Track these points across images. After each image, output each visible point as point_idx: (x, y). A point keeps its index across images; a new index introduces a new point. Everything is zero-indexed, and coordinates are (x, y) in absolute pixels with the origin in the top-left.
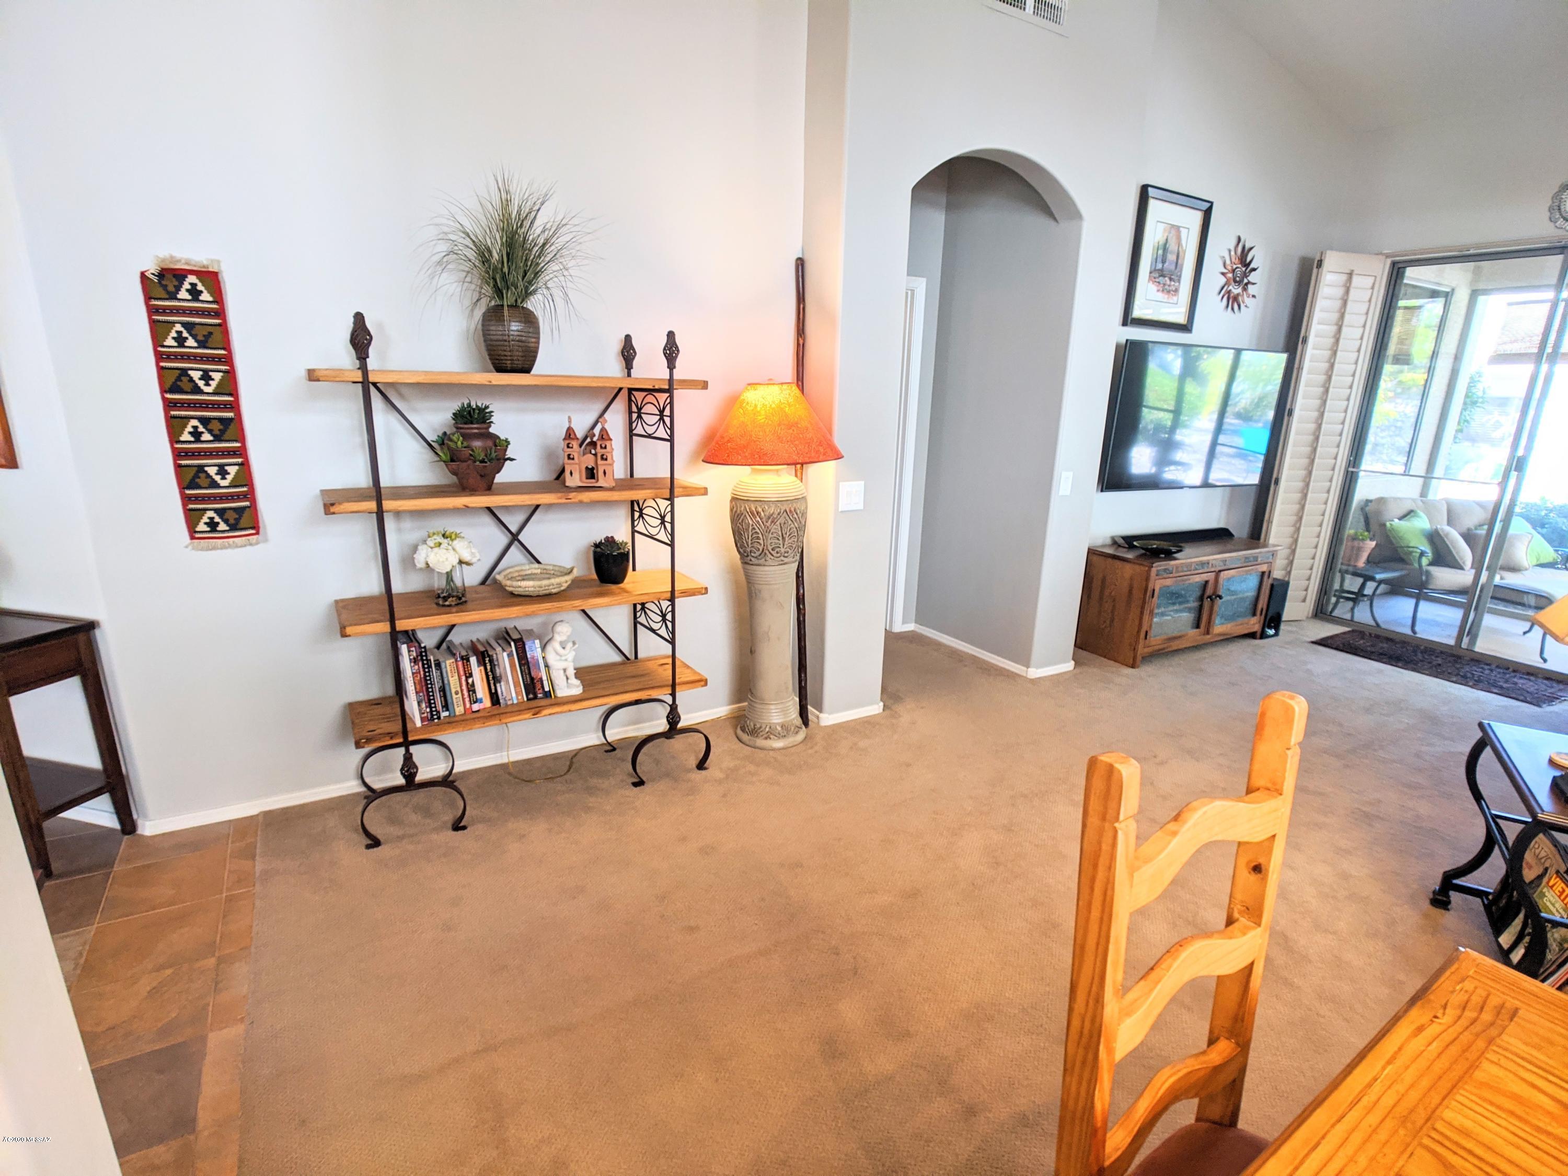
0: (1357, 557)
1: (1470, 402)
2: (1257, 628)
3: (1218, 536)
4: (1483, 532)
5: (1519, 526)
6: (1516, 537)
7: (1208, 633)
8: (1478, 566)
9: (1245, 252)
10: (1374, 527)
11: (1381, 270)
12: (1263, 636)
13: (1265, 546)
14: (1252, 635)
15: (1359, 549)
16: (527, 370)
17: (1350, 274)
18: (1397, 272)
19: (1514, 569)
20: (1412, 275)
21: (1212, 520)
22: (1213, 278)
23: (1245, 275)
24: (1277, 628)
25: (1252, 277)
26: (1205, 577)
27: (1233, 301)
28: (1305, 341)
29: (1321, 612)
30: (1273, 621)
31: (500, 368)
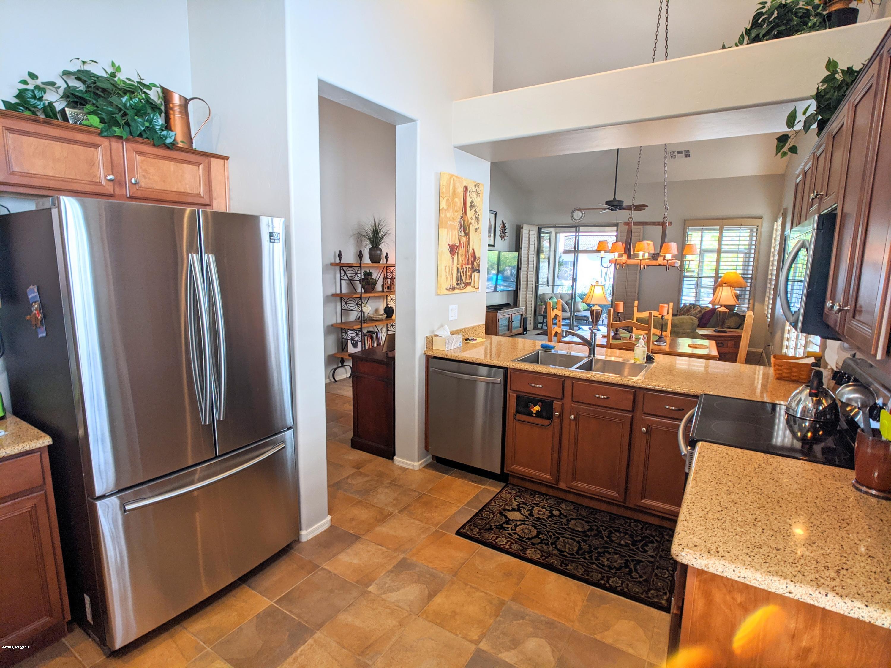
0: (541, 311)
1: (560, 264)
2: (522, 331)
3: (507, 306)
4: (570, 301)
5: (578, 300)
6: (578, 302)
7: (511, 332)
8: (570, 311)
9: (504, 224)
10: (543, 301)
11: (536, 229)
12: (523, 334)
13: (519, 307)
14: (520, 334)
15: (542, 308)
16: (379, 262)
17: (530, 231)
18: (540, 230)
19: (579, 311)
20: (543, 230)
21: (504, 302)
22: (498, 232)
23: (505, 230)
24: (526, 331)
25: (506, 231)
26: (508, 316)
27: (503, 238)
28: (521, 249)
29: (535, 328)
30: (525, 329)
31: (373, 262)
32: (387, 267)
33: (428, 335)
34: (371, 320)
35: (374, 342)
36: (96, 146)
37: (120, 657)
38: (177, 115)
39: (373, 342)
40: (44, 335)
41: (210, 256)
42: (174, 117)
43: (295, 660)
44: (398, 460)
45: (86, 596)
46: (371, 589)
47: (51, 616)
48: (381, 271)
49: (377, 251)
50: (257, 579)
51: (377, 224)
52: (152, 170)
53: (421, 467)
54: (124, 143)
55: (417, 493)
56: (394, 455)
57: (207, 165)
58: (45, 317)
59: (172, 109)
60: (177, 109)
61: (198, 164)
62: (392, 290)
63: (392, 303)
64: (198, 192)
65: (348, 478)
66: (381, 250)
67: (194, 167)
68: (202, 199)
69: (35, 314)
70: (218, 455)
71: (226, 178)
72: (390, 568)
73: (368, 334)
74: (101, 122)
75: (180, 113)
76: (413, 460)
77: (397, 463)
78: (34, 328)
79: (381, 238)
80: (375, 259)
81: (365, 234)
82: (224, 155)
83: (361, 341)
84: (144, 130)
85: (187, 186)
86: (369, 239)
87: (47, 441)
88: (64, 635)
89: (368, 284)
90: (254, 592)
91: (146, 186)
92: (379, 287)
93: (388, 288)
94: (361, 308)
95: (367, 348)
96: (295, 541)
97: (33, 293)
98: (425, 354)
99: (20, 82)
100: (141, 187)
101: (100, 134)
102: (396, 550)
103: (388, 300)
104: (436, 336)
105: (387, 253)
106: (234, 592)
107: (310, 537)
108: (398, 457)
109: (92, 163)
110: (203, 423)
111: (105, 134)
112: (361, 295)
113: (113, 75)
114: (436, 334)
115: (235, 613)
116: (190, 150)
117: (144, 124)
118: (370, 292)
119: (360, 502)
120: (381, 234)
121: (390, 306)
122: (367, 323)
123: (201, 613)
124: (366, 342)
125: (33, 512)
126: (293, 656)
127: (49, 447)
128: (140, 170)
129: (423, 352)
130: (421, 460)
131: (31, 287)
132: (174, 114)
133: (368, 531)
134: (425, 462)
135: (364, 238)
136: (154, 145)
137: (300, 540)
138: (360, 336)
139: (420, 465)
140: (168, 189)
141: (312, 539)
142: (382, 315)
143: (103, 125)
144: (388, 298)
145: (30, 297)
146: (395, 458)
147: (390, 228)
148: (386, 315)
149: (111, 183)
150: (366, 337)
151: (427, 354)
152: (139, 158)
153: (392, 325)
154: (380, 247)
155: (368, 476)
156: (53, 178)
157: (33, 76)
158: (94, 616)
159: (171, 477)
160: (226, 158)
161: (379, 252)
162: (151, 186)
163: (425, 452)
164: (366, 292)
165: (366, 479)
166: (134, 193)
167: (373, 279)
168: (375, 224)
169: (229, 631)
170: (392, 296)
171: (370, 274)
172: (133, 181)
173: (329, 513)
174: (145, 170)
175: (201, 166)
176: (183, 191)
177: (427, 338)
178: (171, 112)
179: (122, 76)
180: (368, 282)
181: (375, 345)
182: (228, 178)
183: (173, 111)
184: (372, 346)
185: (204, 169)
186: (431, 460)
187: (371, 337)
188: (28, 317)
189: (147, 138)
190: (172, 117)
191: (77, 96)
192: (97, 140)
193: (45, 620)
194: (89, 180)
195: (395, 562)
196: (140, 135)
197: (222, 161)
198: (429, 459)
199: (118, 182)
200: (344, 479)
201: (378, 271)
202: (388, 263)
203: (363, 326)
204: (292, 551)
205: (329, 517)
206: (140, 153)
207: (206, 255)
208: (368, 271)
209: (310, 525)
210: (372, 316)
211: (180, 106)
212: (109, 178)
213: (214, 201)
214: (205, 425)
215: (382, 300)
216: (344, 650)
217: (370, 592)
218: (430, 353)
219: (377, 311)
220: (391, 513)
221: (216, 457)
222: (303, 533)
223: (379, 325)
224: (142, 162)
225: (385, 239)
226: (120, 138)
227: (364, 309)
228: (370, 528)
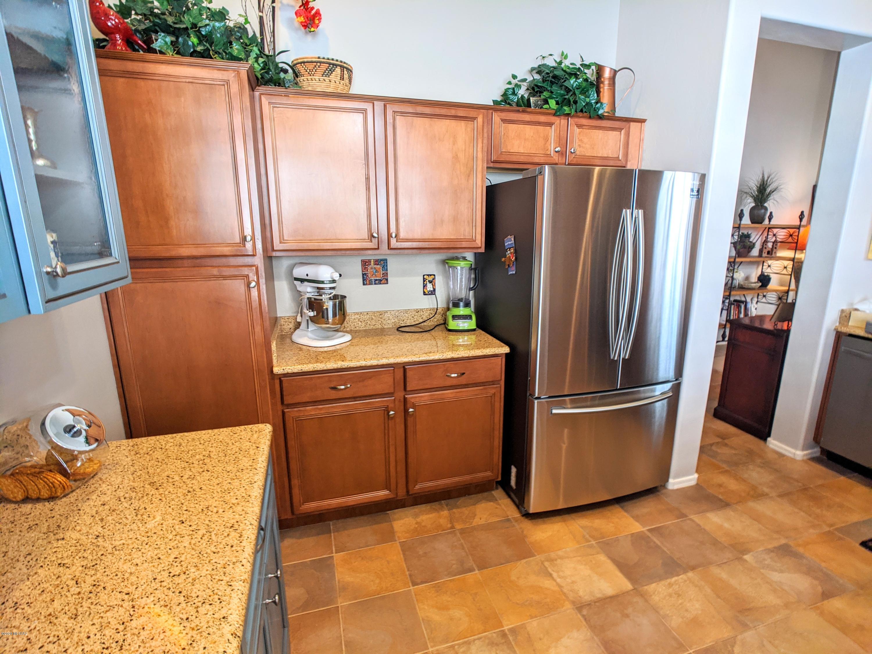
16: (760, 223)
31: (752, 223)
32: (769, 228)
33: (844, 308)
34: (741, 288)
35: (741, 313)
36: (550, 124)
37: (530, 520)
38: (606, 88)
39: (739, 312)
40: (514, 272)
41: (640, 211)
42: (604, 89)
43: (670, 585)
44: (773, 442)
45: (513, 467)
46: (746, 557)
47: (492, 472)
48: (760, 233)
49: (762, 209)
50: (629, 504)
51: (766, 179)
52: (585, 140)
53: (805, 458)
54: (570, 119)
55: (800, 484)
56: (769, 435)
57: (627, 130)
58: (516, 259)
59: (603, 83)
60: (606, 82)
61: (620, 129)
62: (773, 255)
63: (769, 270)
64: (616, 156)
65: (712, 445)
66: (766, 209)
67: (617, 133)
68: (620, 162)
69: (510, 257)
70: (618, 387)
71: (641, 140)
72: (770, 546)
73: (735, 303)
74: (556, 104)
75: (609, 84)
76: (795, 447)
77: (771, 446)
78: (507, 267)
79: (770, 194)
80: (756, 219)
81: (748, 190)
82: (642, 118)
83: (727, 310)
84: (584, 106)
85: (610, 151)
86: (753, 197)
87: (506, 350)
88: (493, 490)
89: (744, 247)
90: (625, 514)
91: (580, 154)
92: (755, 252)
93: (768, 253)
94: (733, 274)
95: (732, 318)
96: (661, 486)
97: (509, 241)
98: (835, 329)
99: (507, 84)
100: (576, 155)
101: (554, 115)
102: (778, 532)
103: (764, 267)
104: (856, 310)
105: (771, 213)
106: (610, 508)
107: (676, 487)
108: (774, 439)
109: (546, 139)
110: (612, 358)
111: (558, 113)
112: (735, 259)
113: (560, 63)
114: (856, 307)
115: (611, 525)
116: (612, 117)
117: (585, 100)
118: (745, 256)
119: (726, 471)
120: (768, 190)
121: (766, 274)
122: (736, 291)
123: (584, 513)
124: (732, 311)
125: (493, 397)
126: (669, 581)
127: (507, 354)
128: (577, 141)
129: (833, 328)
130: (806, 450)
131: (509, 237)
132: (603, 87)
133: (740, 502)
134: (809, 454)
135: (745, 195)
136: (590, 117)
137: (666, 486)
138: (727, 304)
139: (804, 455)
140: (595, 155)
141: (677, 490)
142: (755, 283)
143: (557, 106)
144: (765, 264)
145: (506, 244)
146: (769, 439)
147: (781, 182)
148: (760, 284)
149: (557, 154)
150: (733, 306)
151: (839, 330)
152: (577, 130)
153: (764, 296)
154: (766, 205)
155: (735, 449)
156: (522, 154)
157: (514, 77)
158: (517, 483)
159: (584, 396)
160: (643, 121)
161: (763, 211)
162: (583, 154)
163: (813, 443)
164: (739, 256)
165: (734, 452)
166: (572, 161)
167: (751, 242)
168: (763, 177)
169: (608, 537)
170: (770, 262)
171: (748, 236)
172: (572, 151)
173: (697, 471)
174: (581, 140)
175: (623, 132)
176: (606, 156)
177: (842, 311)
178: (602, 85)
179: (567, 63)
180: (744, 245)
181: (742, 316)
182: (643, 140)
183: (603, 84)
184: (738, 317)
185: (625, 134)
186: (818, 454)
187: (739, 307)
188: (503, 259)
189: (586, 112)
190: (602, 90)
191: (540, 86)
192: (552, 119)
193: (489, 473)
194: (543, 153)
195: (776, 544)
196: (582, 111)
197: (640, 124)
198: (816, 451)
199: (562, 153)
200: (708, 445)
201: (756, 233)
202: (771, 223)
203: (732, 293)
204: (658, 493)
205: (696, 476)
206: (579, 126)
207: (636, 210)
208: (746, 233)
209: (677, 476)
210: (742, 283)
211: (610, 79)
212: (557, 150)
213: (628, 163)
214: (613, 360)
215: (755, 266)
216: (719, 600)
217: (746, 561)
218: (844, 330)
219: (747, 278)
220: (767, 494)
221: (617, 390)
222: (671, 480)
223: (747, 294)
224: (580, 133)
225: (774, 196)
226: (568, 115)
227: (736, 276)
228: (741, 500)
